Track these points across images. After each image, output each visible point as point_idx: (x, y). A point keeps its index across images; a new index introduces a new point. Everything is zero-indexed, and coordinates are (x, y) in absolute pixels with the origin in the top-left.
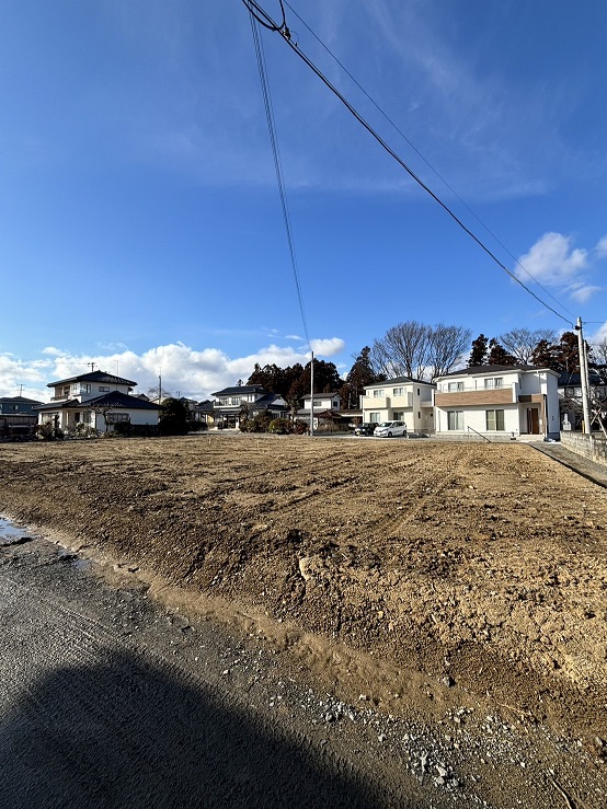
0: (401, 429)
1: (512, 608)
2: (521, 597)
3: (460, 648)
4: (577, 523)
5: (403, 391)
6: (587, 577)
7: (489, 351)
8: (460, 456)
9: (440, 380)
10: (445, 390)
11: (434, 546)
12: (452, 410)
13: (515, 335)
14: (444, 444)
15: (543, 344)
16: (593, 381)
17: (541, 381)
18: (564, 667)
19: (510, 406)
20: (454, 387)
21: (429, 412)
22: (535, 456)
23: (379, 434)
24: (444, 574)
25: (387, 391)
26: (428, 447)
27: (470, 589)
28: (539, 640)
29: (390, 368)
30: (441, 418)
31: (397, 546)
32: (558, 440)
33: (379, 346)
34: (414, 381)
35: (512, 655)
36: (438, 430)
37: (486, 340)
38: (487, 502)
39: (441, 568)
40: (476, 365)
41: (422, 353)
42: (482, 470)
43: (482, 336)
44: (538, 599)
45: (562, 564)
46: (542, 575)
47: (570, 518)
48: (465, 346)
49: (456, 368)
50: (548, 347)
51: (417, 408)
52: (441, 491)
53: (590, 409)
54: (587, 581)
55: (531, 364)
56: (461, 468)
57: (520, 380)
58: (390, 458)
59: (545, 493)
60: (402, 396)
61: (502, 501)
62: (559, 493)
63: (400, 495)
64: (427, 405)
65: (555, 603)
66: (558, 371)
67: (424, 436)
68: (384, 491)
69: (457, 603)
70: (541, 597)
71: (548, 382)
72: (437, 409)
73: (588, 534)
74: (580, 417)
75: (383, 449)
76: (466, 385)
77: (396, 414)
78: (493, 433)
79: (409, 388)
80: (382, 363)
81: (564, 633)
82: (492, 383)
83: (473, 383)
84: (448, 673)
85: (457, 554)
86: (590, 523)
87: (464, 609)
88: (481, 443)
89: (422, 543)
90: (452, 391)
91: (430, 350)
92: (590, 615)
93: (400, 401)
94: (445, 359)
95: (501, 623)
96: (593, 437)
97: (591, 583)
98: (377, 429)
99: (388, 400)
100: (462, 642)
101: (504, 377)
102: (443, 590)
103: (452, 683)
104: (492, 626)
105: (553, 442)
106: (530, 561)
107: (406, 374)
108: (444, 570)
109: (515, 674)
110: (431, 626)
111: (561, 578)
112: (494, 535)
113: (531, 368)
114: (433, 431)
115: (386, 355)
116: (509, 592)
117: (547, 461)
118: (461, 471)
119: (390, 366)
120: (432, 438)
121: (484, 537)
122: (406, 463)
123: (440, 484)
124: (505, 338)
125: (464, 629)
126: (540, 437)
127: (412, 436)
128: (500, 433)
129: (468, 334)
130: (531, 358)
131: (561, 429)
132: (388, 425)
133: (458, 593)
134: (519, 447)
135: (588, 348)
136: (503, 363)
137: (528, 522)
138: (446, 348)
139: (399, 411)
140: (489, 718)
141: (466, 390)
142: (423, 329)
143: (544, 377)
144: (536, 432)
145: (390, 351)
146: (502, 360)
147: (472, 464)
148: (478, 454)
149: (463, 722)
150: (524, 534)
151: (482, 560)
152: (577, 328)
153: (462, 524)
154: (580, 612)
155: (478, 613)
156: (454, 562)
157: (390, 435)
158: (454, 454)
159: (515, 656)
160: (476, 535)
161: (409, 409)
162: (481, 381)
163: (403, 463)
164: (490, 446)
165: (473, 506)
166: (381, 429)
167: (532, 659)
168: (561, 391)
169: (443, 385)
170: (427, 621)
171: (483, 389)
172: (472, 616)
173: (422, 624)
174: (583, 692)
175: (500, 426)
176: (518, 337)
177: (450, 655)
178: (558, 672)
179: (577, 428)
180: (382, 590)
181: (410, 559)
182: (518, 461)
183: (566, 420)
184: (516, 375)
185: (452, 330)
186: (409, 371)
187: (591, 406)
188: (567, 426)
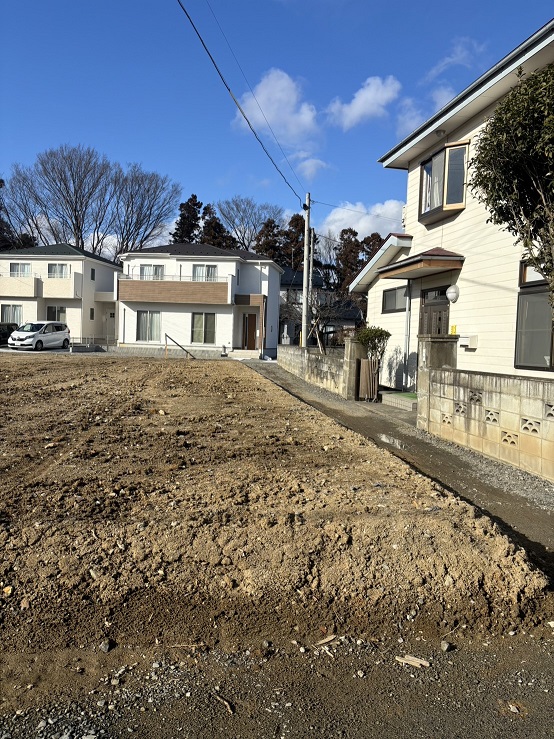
0: (59, 336)
1: (194, 536)
2: (206, 522)
3: (126, 600)
4: (278, 440)
5: (66, 270)
6: (276, 489)
7: (201, 223)
8: (151, 376)
9: (128, 258)
10: (135, 274)
11: (99, 486)
12: (146, 309)
13: (237, 206)
14: (129, 361)
15: (270, 225)
16: (317, 284)
17: (261, 276)
18: (242, 584)
19: (224, 308)
20: (149, 271)
21: (109, 309)
22: (247, 374)
23: (18, 343)
24: (113, 515)
25: (38, 267)
26: (103, 364)
27: (146, 525)
28: (220, 564)
29: (43, 225)
30: (127, 319)
31: (41, 493)
32: (274, 358)
33: (22, 179)
34: (87, 254)
35: (189, 588)
36: (120, 340)
37: (199, 205)
38: (181, 428)
39: (108, 510)
40: (183, 241)
41: (103, 208)
42: (180, 391)
43: (195, 197)
44: (224, 519)
45: (255, 481)
46: (232, 496)
47: (272, 437)
48: (170, 210)
49: (156, 243)
50: (276, 231)
51: (89, 301)
52: (118, 419)
53: (309, 319)
54: (275, 494)
55: (254, 252)
56: (149, 390)
57: (238, 271)
58: (38, 379)
59: (252, 413)
60: (64, 280)
61: (200, 426)
62: (266, 412)
63: (51, 428)
64: (105, 297)
65: (242, 520)
66: (283, 266)
67: (98, 350)
68: (22, 426)
69: (127, 546)
70: (228, 516)
71: (270, 279)
72: (122, 306)
73: (286, 450)
74: (298, 327)
75: (25, 366)
76: (167, 271)
77: (53, 310)
78: (199, 347)
79: (76, 266)
80: (29, 214)
81: (246, 548)
82: (202, 271)
83: (178, 269)
84: (107, 636)
85: (132, 490)
86: (290, 439)
87: (136, 552)
88: (182, 360)
89: (82, 484)
90: (146, 279)
91: (116, 207)
92: (272, 524)
93: (60, 287)
94: (139, 224)
95: (181, 556)
96: (308, 352)
97: (280, 495)
98: (15, 334)
99: (38, 284)
100: (130, 591)
101: (220, 265)
102: (109, 534)
103: (112, 645)
104: (169, 563)
105: (270, 360)
106: (222, 483)
107: (72, 242)
108: (113, 511)
109: (190, 608)
110: (88, 585)
111: (252, 495)
112: (184, 463)
113: (253, 257)
114: (114, 341)
115: (37, 199)
116: (194, 519)
117: (259, 379)
118: (150, 393)
119: (43, 222)
120: (112, 352)
121: (171, 467)
122: (65, 386)
123: (118, 411)
124: (224, 206)
125: (134, 575)
126: (255, 354)
127: (78, 348)
128: (208, 347)
129: (176, 191)
130: (254, 244)
131: (280, 342)
132: (35, 328)
133: (129, 534)
134: (230, 365)
135: (315, 239)
136: (219, 245)
137: (227, 445)
138: (141, 208)
139: (57, 306)
140: (156, 665)
141: (166, 279)
142: (106, 167)
143: (266, 271)
144: (252, 347)
145: (44, 193)
146: (217, 241)
147: (167, 385)
148: (177, 371)
149: (122, 682)
150: (219, 458)
151: (165, 492)
152: (305, 207)
153: (144, 455)
154: (263, 522)
155: (154, 551)
156: (127, 501)
157: (39, 346)
158: (142, 372)
159: (192, 588)
160: (161, 466)
161: (75, 302)
162: (188, 266)
163: (59, 386)
164: (193, 363)
165: (162, 434)
166: (23, 335)
167: (210, 587)
168: (282, 293)
169: (133, 267)
170: (83, 580)
171: (189, 280)
172: (146, 557)
173: (75, 587)
174: (257, 602)
175: (209, 337)
176: (241, 207)
177: (112, 613)
178: (235, 591)
179: (295, 342)
180: (12, 556)
181: (61, 506)
182: (226, 380)
183: (285, 333)
184: (234, 264)
185: (154, 178)
186: (79, 238)
187: (310, 316)
188: (286, 340)
